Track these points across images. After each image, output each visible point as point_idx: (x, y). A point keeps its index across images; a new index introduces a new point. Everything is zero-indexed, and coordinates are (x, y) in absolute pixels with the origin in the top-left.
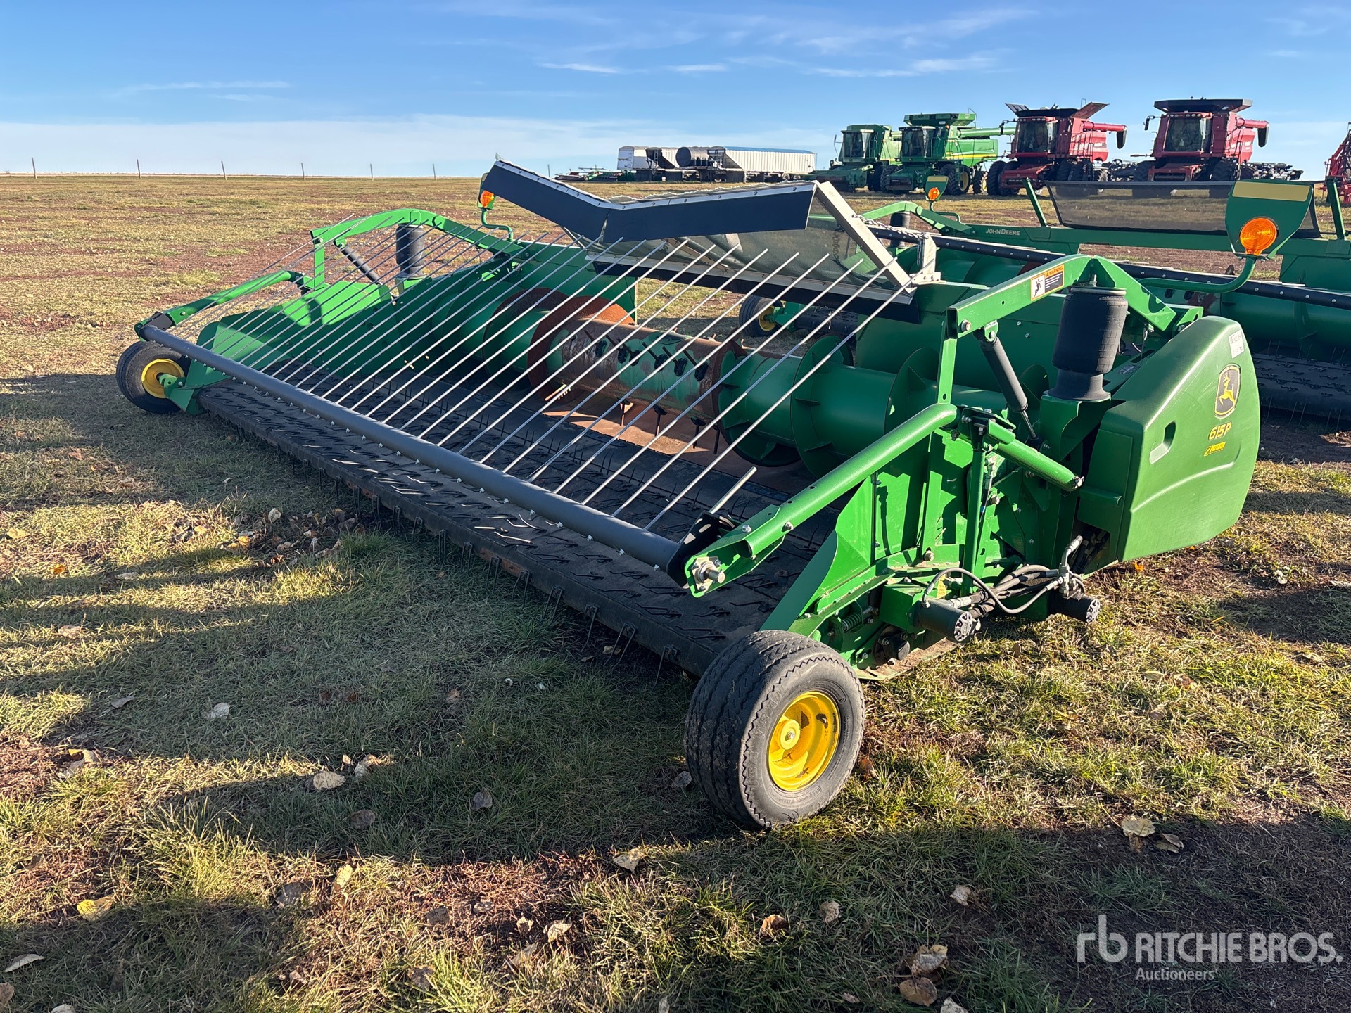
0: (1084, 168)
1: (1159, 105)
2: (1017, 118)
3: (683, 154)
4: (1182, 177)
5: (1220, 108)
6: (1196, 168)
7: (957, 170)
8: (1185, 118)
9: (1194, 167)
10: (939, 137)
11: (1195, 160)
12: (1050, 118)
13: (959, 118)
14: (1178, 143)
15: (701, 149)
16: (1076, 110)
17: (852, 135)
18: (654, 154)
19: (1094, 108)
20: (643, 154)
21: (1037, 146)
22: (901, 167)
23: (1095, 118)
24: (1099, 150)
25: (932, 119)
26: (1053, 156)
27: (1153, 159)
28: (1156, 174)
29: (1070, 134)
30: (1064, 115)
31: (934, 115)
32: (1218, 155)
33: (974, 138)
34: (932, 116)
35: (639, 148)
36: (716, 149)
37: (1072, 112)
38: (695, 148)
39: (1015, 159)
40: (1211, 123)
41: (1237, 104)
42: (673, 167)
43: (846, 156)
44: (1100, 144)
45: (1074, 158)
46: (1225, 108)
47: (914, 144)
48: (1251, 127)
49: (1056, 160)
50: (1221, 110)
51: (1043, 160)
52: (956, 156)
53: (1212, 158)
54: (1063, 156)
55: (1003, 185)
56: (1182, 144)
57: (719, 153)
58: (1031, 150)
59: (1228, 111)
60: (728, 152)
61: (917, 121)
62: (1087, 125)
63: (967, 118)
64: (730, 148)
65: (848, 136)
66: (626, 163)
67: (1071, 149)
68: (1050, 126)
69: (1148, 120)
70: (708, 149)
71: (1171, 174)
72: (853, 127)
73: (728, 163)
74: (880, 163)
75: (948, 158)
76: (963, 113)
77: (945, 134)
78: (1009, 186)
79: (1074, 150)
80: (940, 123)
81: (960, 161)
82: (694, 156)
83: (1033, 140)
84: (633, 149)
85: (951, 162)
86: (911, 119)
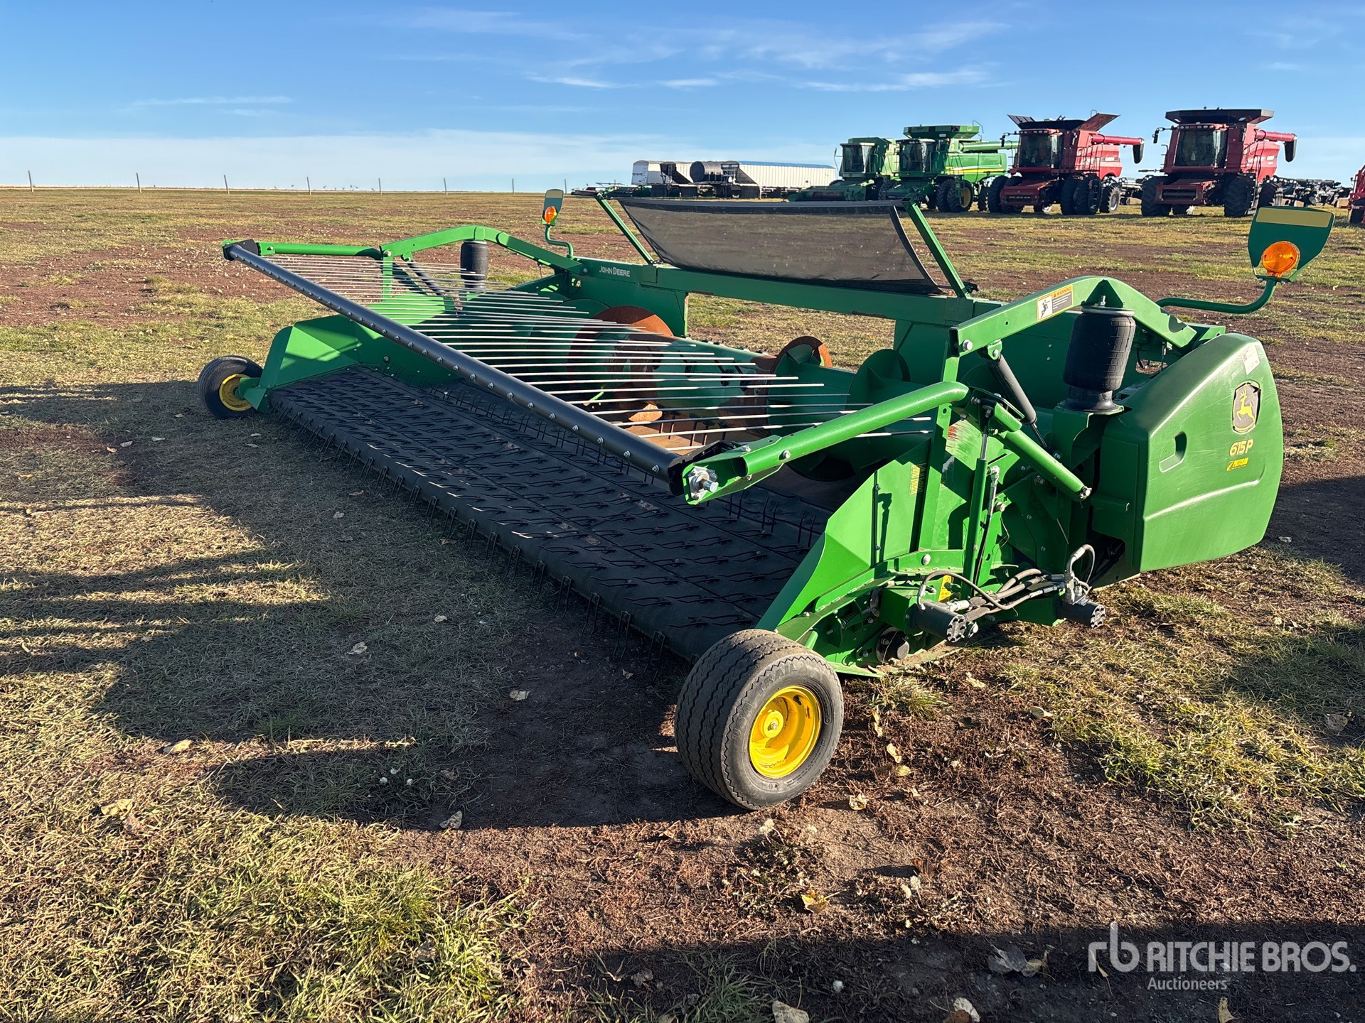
0: (1090, 185)
1: (1170, 116)
2: (1018, 129)
3: (697, 168)
4: (1192, 194)
5: (1236, 120)
6: (1208, 185)
7: (958, 186)
8: (1196, 130)
9: (1207, 183)
10: (940, 151)
11: (1208, 175)
12: (1053, 131)
13: (961, 130)
14: (1190, 157)
15: (716, 164)
16: (1082, 122)
17: (852, 149)
18: (668, 169)
19: (1101, 120)
20: (657, 168)
21: (1039, 161)
22: (899, 183)
23: (1106, 131)
24: (1111, 165)
25: (932, 132)
26: (1057, 171)
27: (1162, 174)
28: (1164, 191)
29: (1075, 147)
30: (1069, 127)
31: (934, 128)
32: (1233, 171)
33: (979, 152)
34: (932, 128)
35: (653, 162)
36: (730, 163)
37: (1076, 124)
38: (710, 163)
39: (1018, 174)
40: (1226, 136)
41: (1255, 115)
42: (688, 182)
43: (846, 171)
44: (1112, 159)
45: (1080, 173)
46: (1242, 119)
47: (913, 158)
48: (1274, 140)
49: (1061, 176)
50: (1236, 121)
51: (1047, 175)
52: (957, 171)
53: (1226, 174)
54: (1067, 171)
55: (1003, 202)
56: (1194, 158)
57: (732, 168)
58: (1033, 165)
59: (1245, 122)
60: (741, 167)
61: (916, 133)
62: (1095, 137)
63: (970, 130)
64: (744, 163)
65: (847, 149)
66: (640, 178)
67: (1077, 163)
68: (1054, 139)
69: (1157, 132)
70: (722, 164)
71: (1180, 191)
72: (854, 140)
73: (742, 177)
74: (881, 178)
75: (948, 173)
76: (965, 124)
77: (945, 147)
78: (1011, 203)
79: (1080, 165)
80: (940, 136)
81: (961, 176)
82: (708, 170)
83: (1036, 153)
84: (647, 163)
85: (951, 177)
86: (910, 131)
